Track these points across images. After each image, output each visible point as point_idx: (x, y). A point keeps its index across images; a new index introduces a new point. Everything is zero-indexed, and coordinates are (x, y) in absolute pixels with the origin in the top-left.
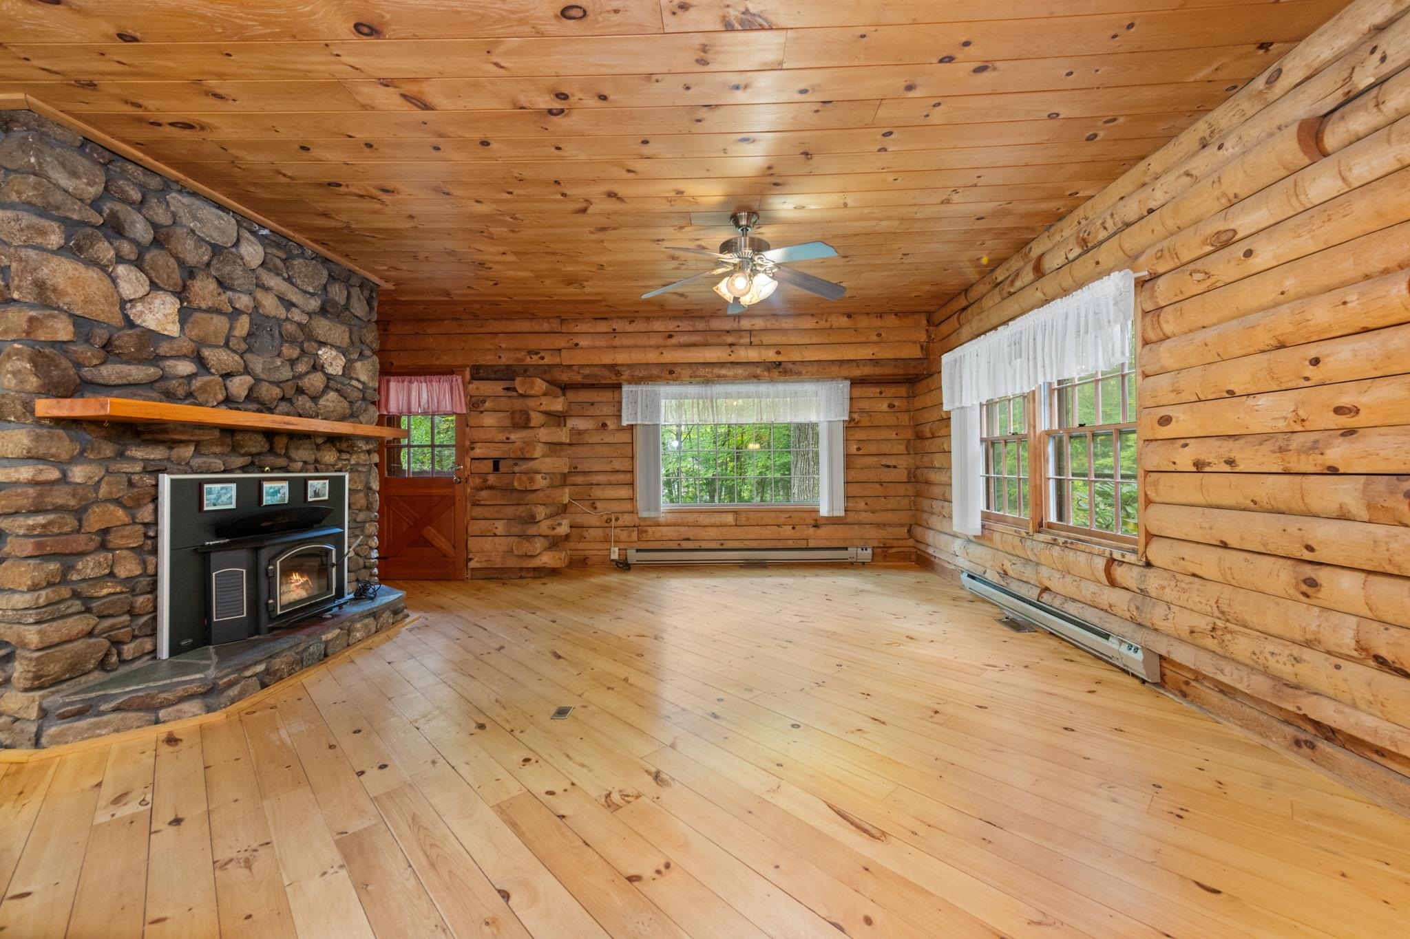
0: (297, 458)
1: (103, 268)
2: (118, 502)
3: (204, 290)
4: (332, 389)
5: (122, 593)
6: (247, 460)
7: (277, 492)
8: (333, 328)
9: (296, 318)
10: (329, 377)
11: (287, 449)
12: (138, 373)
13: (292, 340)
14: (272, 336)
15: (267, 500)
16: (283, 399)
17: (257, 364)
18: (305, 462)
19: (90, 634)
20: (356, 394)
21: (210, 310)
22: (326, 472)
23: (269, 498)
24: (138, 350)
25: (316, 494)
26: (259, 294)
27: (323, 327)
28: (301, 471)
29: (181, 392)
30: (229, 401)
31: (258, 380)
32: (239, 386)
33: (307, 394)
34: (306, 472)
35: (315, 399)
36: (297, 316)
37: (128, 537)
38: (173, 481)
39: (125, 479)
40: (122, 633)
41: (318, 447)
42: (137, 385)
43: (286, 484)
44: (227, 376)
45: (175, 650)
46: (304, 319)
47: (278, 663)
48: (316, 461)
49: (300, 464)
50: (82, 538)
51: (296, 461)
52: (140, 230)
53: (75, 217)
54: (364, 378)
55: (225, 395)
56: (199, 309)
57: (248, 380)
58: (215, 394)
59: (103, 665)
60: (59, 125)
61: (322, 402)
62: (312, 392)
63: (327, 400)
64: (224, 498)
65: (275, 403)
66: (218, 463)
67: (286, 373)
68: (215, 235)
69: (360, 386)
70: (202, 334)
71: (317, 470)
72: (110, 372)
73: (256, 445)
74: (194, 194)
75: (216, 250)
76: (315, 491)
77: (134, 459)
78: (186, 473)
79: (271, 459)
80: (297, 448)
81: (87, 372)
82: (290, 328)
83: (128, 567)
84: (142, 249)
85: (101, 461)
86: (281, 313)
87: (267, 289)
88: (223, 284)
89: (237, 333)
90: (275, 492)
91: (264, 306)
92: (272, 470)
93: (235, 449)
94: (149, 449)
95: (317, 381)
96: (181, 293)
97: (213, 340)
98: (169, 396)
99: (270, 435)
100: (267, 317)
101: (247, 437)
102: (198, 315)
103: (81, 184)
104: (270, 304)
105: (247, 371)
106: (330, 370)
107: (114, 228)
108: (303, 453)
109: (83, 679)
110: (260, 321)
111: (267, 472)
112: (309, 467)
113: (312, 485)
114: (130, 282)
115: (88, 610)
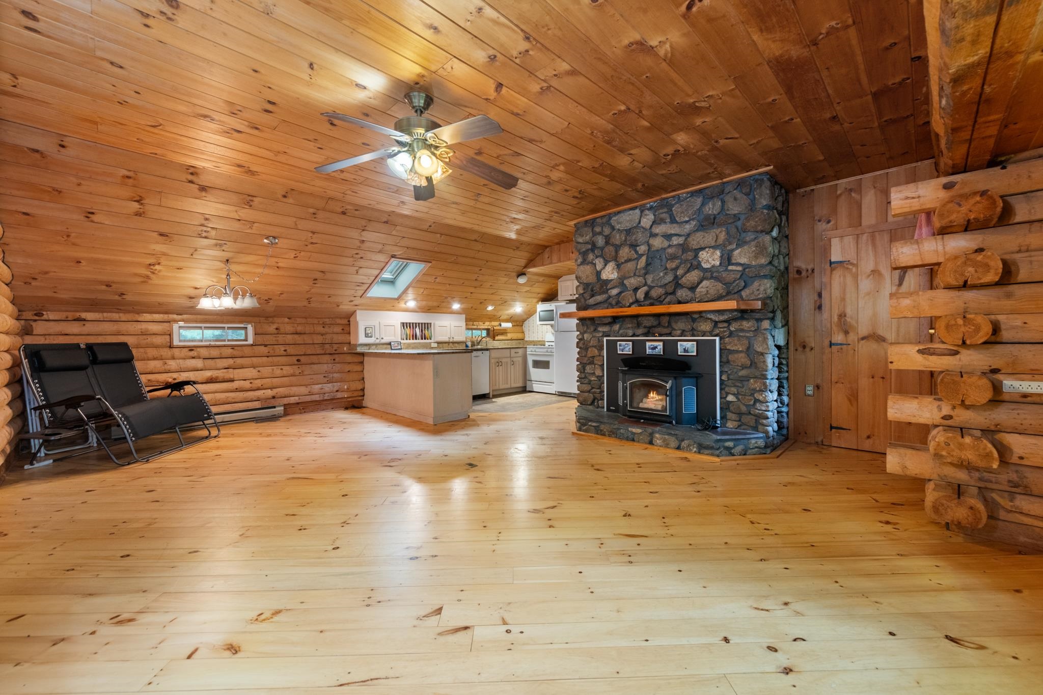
0: (676, 328)
1: (592, 263)
2: (595, 347)
3: (625, 252)
4: (706, 279)
5: (595, 380)
6: (645, 330)
7: (655, 348)
8: (706, 235)
9: (675, 243)
10: (706, 270)
11: (669, 323)
12: (599, 298)
13: (673, 258)
14: (661, 260)
15: (648, 351)
16: (667, 294)
17: (650, 279)
18: (684, 331)
19: (589, 392)
20: (733, 276)
21: (626, 261)
22: (702, 336)
23: (650, 350)
24: (600, 290)
25: (685, 350)
26: (652, 241)
27: (698, 239)
28: (679, 336)
29: (614, 303)
30: (637, 302)
31: (651, 288)
32: (641, 294)
33: (684, 287)
34: (685, 336)
35: (693, 288)
36: (675, 241)
37: (598, 360)
38: (607, 340)
39: (597, 339)
40: (597, 395)
41: (694, 320)
42: (600, 303)
43: (661, 344)
44: (636, 290)
45: (608, 410)
46: (681, 240)
47: (602, 427)
48: (693, 329)
49: (679, 332)
50: (586, 359)
51: (675, 330)
52: (600, 241)
53: (584, 250)
54: (744, 260)
55: (634, 298)
56: (622, 263)
57: (645, 288)
58: (629, 300)
59: (592, 403)
60: (578, 223)
61: (698, 290)
62: (689, 284)
63: (702, 287)
64: (627, 349)
65: (663, 297)
66: (630, 332)
67: (669, 278)
68: (628, 224)
69: (740, 268)
70: (622, 274)
71: (693, 335)
72: (591, 301)
73: (648, 322)
74: (619, 212)
75: (629, 232)
76: (685, 349)
77: (599, 331)
78: (616, 337)
79: (660, 330)
80: (676, 322)
81: (587, 302)
82: (670, 251)
83: (598, 372)
84: (602, 249)
85: (591, 333)
86: (666, 244)
87: (656, 235)
88: (634, 246)
89: (638, 267)
90: (655, 346)
91: (654, 246)
92: (661, 335)
93: (639, 325)
94: (604, 327)
95: (694, 276)
96: (615, 259)
97: (627, 275)
98: (611, 306)
99: (658, 316)
100: (658, 250)
101: (643, 319)
102: (622, 266)
103: (584, 238)
104: (657, 243)
105: (645, 284)
106: (705, 266)
107: (594, 246)
108: (681, 325)
109: (588, 406)
110: (653, 256)
111: (656, 336)
112: (686, 333)
113: (681, 345)
114: (599, 263)
115: (590, 384)
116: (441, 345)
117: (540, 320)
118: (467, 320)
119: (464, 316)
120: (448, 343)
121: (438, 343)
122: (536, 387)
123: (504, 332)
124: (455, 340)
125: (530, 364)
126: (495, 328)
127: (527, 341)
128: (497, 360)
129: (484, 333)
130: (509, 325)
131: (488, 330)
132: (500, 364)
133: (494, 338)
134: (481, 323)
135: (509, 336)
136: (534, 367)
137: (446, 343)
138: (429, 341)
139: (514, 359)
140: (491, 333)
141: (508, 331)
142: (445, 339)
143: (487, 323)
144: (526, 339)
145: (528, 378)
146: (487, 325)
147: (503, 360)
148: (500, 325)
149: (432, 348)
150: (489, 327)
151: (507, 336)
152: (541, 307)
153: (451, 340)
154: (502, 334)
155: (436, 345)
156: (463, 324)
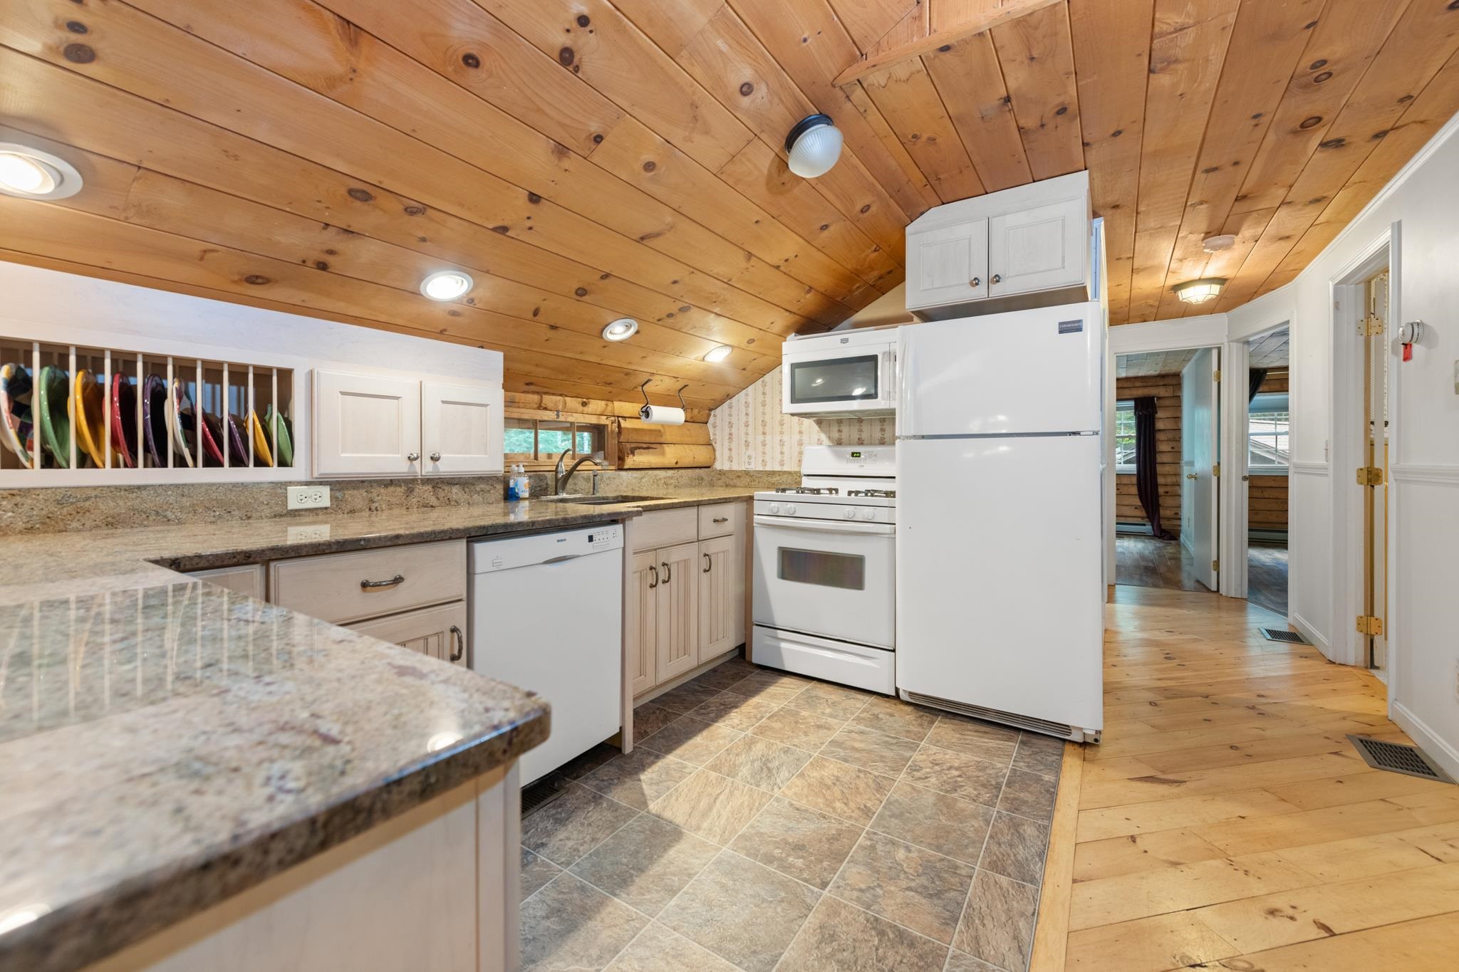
116: (357, 498)
117: (794, 400)
118: (514, 381)
119: (496, 359)
120: (408, 484)
121: (339, 485)
122: (794, 655)
123: (653, 441)
124: (448, 466)
125: (768, 562)
126: (624, 424)
127: (722, 473)
128: (649, 560)
129: (585, 442)
130: (676, 415)
131: (598, 431)
132: (663, 575)
133: (621, 459)
134: (572, 403)
135: (671, 455)
136: (784, 575)
137: (390, 483)
138: (273, 473)
139: (713, 547)
140: (611, 443)
141: (668, 437)
142: (395, 464)
143: (597, 405)
144: (718, 466)
145: (757, 616)
146: (595, 412)
147: (675, 556)
148: (647, 414)
149: (296, 513)
150: (603, 421)
151: (663, 454)
152: (799, 349)
153: (428, 469)
154: (647, 447)
155: (322, 497)
156: (495, 395)
